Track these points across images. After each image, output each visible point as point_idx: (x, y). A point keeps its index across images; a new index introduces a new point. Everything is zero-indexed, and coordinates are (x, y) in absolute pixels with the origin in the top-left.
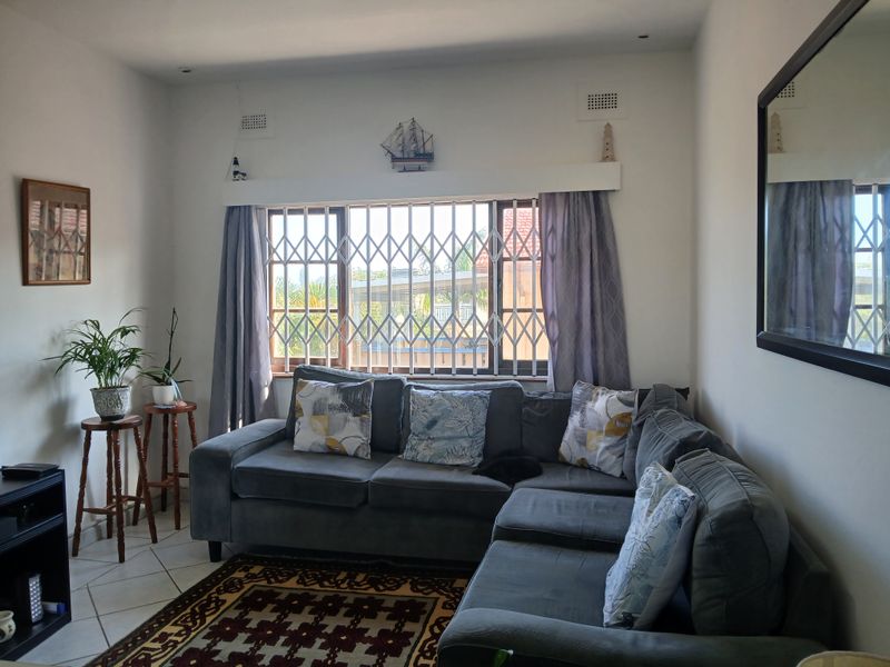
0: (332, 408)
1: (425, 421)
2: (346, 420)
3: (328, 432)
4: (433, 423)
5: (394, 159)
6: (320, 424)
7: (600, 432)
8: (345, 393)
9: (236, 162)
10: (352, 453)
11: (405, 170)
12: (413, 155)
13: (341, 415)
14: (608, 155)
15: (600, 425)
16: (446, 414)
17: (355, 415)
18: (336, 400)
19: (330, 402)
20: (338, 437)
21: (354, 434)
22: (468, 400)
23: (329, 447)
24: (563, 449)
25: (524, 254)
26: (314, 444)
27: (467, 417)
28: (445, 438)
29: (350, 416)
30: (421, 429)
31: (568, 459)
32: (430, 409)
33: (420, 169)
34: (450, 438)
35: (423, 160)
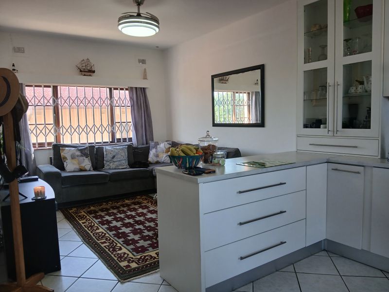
0: (78, 156)
1: (112, 157)
2: (84, 159)
3: (79, 164)
4: (114, 157)
5: (81, 71)
6: (75, 162)
7: (163, 153)
8: (81, 151)
9: (13, 65)
10: (89, 169)
11: (85, 75)
12: (87, 71)
13: (82, 158)
14: (145, 78)
15: (163, 151)
16: (117, 154)
17: (86, 158)
18: (79, 153)
19: (77, 154)
20: (83, 165)
21: (87, 163)
22: (122, 149)
23: (80, 169)
24: (150, 159)
25: (123, 105)
26: (75, 168)
27: (123, 154)
28: (118, 161)
29: (85, 158)
30: (110, 159)
31: (152, 162)
32: (112, 153)
33: (90, 76)
34: (119, 161)
35: (91, 72)
